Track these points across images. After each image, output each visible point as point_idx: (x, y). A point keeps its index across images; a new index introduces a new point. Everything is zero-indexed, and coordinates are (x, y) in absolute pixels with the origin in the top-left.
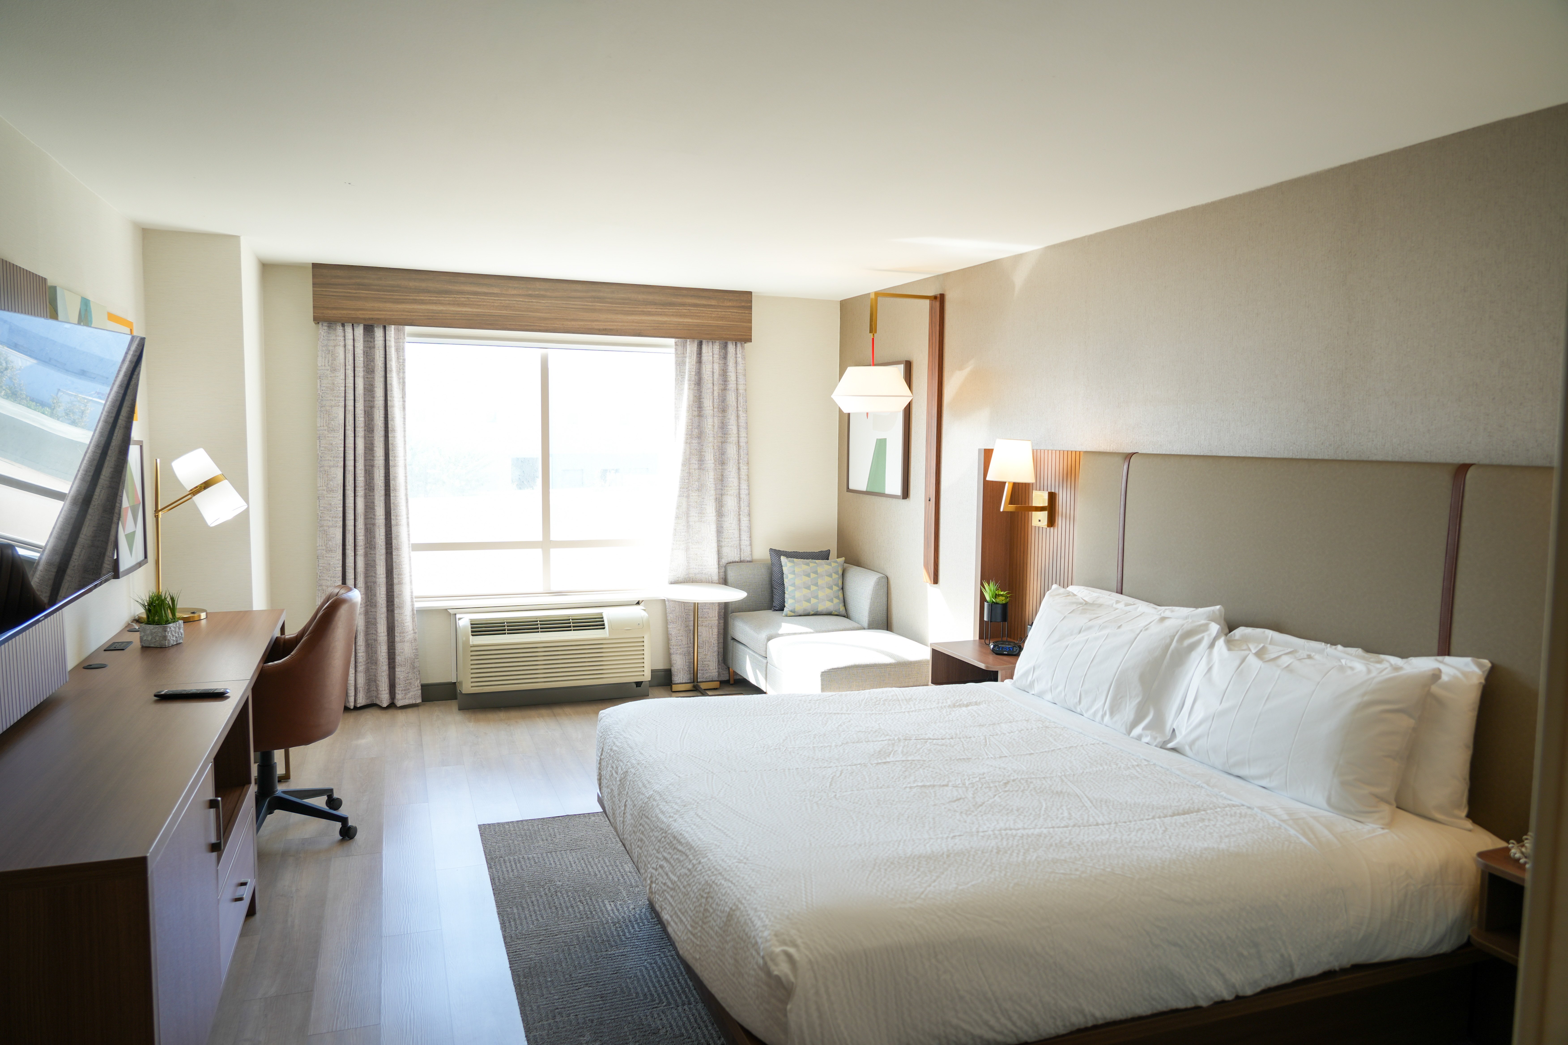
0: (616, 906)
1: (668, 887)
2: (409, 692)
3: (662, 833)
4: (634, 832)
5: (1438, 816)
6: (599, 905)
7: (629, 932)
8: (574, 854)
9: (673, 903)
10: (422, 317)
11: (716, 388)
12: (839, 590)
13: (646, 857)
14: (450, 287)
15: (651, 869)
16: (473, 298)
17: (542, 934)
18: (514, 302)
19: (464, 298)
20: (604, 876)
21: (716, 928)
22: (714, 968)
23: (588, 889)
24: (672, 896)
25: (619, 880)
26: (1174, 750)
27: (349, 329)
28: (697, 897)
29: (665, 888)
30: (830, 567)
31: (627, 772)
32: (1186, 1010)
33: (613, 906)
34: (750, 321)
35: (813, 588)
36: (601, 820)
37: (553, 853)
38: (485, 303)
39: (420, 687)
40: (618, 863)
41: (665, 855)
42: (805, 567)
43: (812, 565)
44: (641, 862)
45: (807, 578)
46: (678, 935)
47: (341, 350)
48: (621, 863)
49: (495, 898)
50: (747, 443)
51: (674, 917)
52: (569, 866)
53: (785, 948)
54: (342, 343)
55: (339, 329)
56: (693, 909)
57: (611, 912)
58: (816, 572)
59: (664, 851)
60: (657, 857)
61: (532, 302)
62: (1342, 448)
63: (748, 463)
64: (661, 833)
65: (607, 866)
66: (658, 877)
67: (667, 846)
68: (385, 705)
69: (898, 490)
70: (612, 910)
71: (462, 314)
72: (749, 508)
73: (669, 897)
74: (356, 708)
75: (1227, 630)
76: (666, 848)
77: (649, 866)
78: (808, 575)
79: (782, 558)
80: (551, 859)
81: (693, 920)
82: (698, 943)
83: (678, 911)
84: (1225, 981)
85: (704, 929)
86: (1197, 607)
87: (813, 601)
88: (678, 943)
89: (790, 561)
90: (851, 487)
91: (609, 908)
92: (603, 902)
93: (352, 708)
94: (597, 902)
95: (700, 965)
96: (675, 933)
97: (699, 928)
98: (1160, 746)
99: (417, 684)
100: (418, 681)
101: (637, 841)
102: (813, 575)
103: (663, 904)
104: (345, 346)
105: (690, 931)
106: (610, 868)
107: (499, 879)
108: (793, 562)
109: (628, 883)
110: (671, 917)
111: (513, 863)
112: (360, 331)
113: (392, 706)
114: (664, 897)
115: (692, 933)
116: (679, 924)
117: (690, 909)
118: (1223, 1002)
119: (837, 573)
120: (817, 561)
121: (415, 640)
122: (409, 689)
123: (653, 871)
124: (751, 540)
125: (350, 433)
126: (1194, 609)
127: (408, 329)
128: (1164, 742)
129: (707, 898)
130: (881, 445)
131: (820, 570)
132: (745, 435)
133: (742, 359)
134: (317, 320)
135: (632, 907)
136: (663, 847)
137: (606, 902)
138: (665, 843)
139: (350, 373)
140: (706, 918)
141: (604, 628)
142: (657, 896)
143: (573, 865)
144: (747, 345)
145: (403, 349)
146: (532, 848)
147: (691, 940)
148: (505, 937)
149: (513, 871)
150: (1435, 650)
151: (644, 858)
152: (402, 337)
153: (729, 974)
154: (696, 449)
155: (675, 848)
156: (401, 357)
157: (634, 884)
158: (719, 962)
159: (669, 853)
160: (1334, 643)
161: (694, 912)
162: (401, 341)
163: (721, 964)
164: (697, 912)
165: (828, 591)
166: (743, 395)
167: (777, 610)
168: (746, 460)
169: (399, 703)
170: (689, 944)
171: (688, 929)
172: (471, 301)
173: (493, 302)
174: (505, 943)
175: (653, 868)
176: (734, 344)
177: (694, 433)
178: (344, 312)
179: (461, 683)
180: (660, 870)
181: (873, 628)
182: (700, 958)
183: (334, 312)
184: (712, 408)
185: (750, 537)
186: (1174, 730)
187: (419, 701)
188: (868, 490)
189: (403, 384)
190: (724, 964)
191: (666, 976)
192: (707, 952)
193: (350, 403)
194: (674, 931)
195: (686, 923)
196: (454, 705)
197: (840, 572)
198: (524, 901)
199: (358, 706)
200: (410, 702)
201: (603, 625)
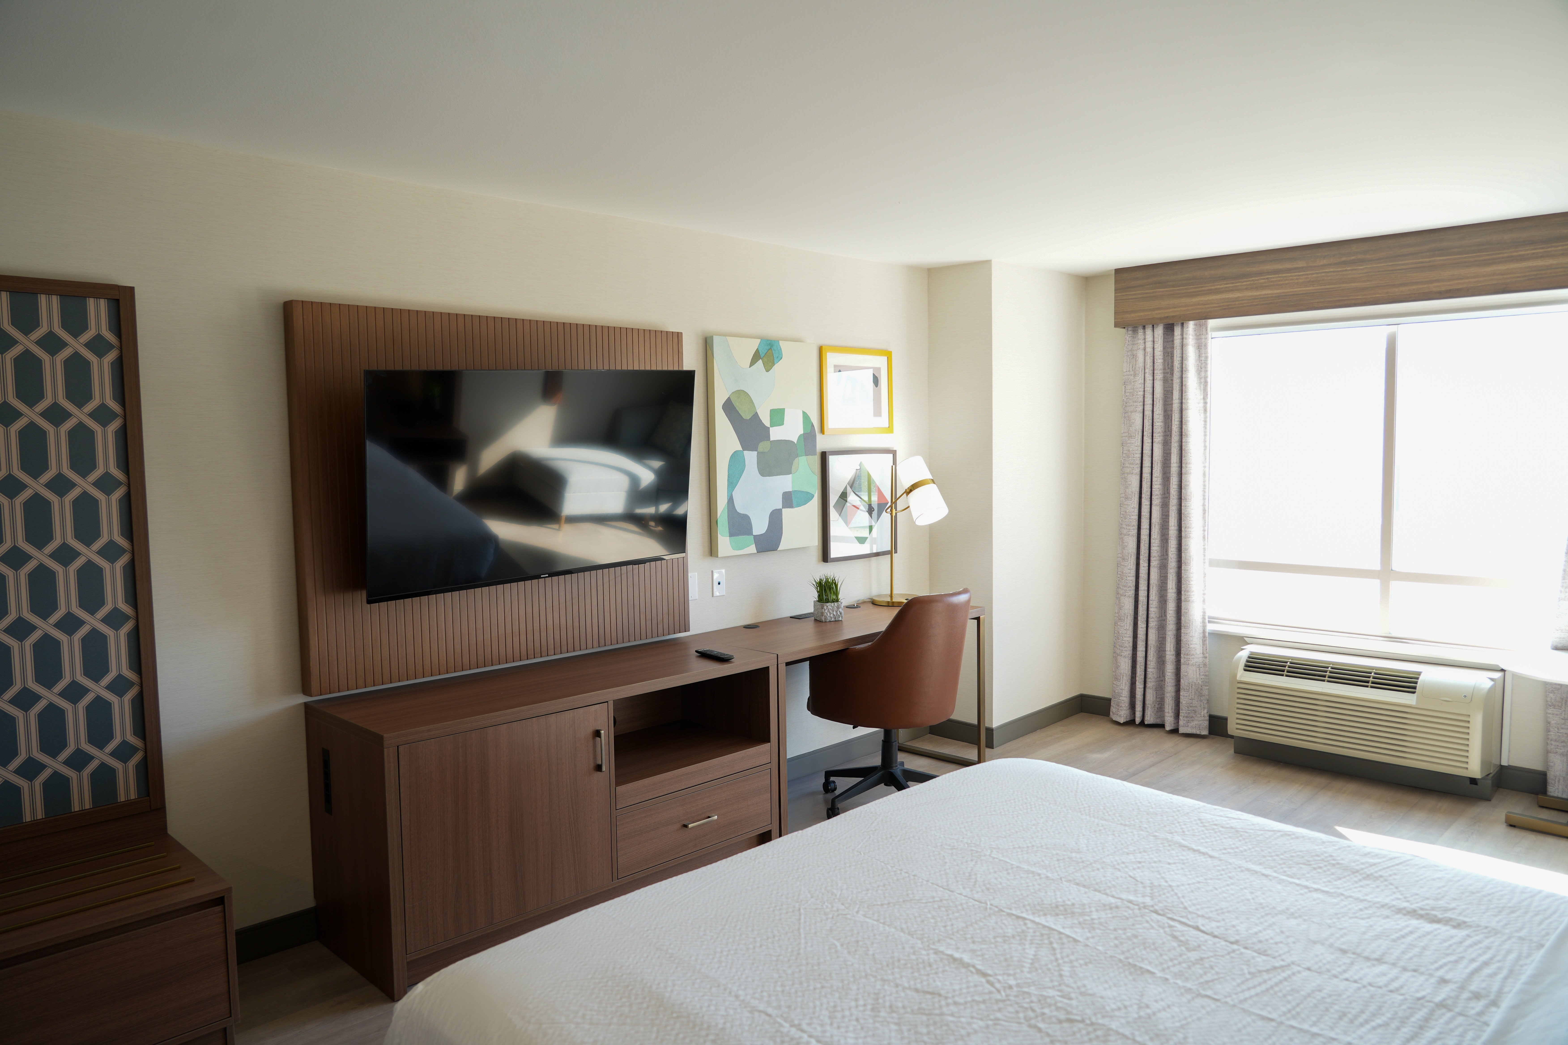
2: (1193, 721)
10: (1218, 309)
14: (1248, 269)
16: (1273, 278)
18: (1323, 274)
19: (1264, 279)
27: (1149, 331)
38: (1287, 282)
39: (1208, 718)
47: (1140, 354)
54: (1142, 347)
55: (1141, 331)
61: (1346, 270)
68: (1170, 729)
71: (1261, 298)
93: (1138, 723)
99: (1204, 714)
100: (1206, 711)
104: (1145, 350)
112: (1159, 331)
113: (1175, 731)
121: (1205, 665)
122: (1192, 717)
125: (1148, 440)
127: (1212, 323)
134: (1116, 325)
139: (1149, 377)
141: (1414, 693)
145: (1206, 346)
152: (1204, 332)
156: (1203, 355)
162: (1203, 337)
169: (1182, 729)
172: (1272, 281)
173: (1297, 279)
178: (1142, 314)
183: (1133, 315)
187: (1205, 732)
189: (1204, 383)
193: (1148, 408)
196: (1232, 745)
199: (1146, 723)
200: (1194, 731)
201: (1415, 688)
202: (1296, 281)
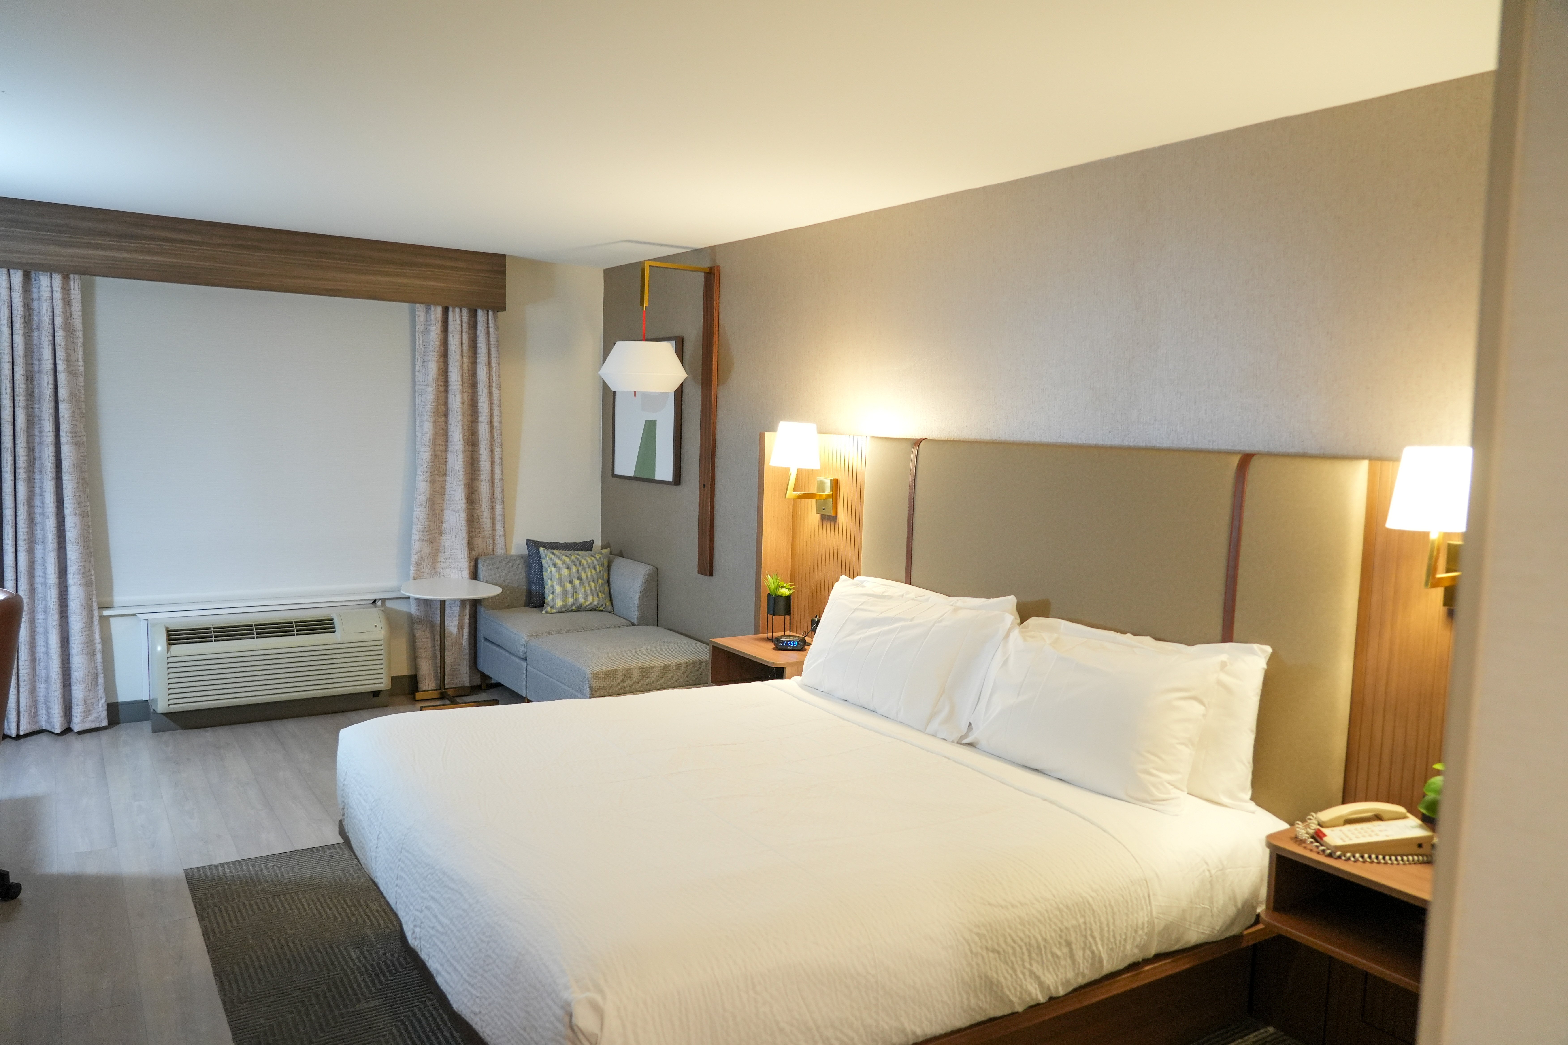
0: (362, 952)
1: (437, 931)
2: (90, 714)
3: (428, 869)
4: (391, 868)
5: (1225, 800)
6: (342, 953)
7: (381, 982)
8: (307, 896)
9: (444, 950)
10: (100, 265)
11: (465, 360)
12: (604, 584)
13: (407, 897)
14: (137, 231)
15: (414, 911)
16: (166, 246)
17: (272, 994)
18: (220, 253)
20: (346, 919)
21: (502, 976)
22: (499, 1023)
23: (327, 935)
24: (442, 942)
25: (364, 921)
26: (971, 745)
27: (3, 276)
28: (475, 942)
29: (432, 932)
30: (594, 559)
31: (379, 799)
32: (1003, 1017)
33: (359, 952)
34: (504, 287)
35: (576, 582)
36: (338, 853)
37: (282, 896)
38: (182, 253)
39: (105, 708)
40: (362, 902)
41: (432, 893)
42: (567, 559)
43: (574, 556)
44: (400, 903)
45: (570, 572)
46: (451, 987)
48: (365, 902)
49: (210, 956)
50: (500, 422)
51: (446, 965)
52: (301, 909)
53: (588, 994)
56: (470, 955)
57: (356, 961)
58: (579, 565)
59: (431, 889)
60: (422, 898)
61: (242, 254)
62: (1129, 437)
63: (501, 445)
64: (426, 869)
65: (349, 907)
66: (423, 920)
67: (435, 884)
68: (58, 731)
69: (669, 477)
70: (358, 958)
72: (503, 494)
73: (439, 943)
74: (19, 737)
75: (1019, 621)
76: (434, 886)
77: (411, 907)
78: (571, 568)
79: (542, 550)
80: (279, 904)
81: (471, 969)
82: (478, 994)
83: (451, 960)
84: (1041, 984)
85: (485, 978)
86: (988, 597)
87: (577, 596)
88: (452, 996)
89: (549, 553)
90: (617, 472)
91: (354, 956)
92: (346, 949)
93: (14, 735)
94: (339, 950)
95: (481, 1020)
96: (447, 983)
97: (479, 977)
98: (956, 742)
99: (102, 703)
100: (104, 701)
101: (395, 879)
102: (575, 568)
103: (431, 950)
105: (467, 981)
106: (353, 909)
107: (214, 933)
108: (553, 553)
109: (376, 924)
110: (442, 965)
111: (231, 913)
112: (17, 276)
113: (67, 731)
114: (432, 943)
115: (469, 984)
116: (453, 974)
117: (467, 956)
118: (1038, 1005)
119: (602, 565)
120: (580, 553)
122: (90, 710)
123: (418, 913)
124: (504, 530)
125: (7, 403)
126: (987, 599)
128: (961, 737)
129: (488, 942)
130: (650, 428)
131: (583, 562)
132: (499, 414)
133: (495, 328)
135: (381, 952)
136: (429, 886)
137: (350, 949)
138: (433, 881)
139: (6, 329)
140: (488, 965)
141: (334, 632)
142: (423, 943)
143: (307, 908)
144: (500, 314)
146: (254, 892)
147: (469, 991)
148: (224, 1003)
149: (231, 921)
150: (1219, 637)
151: (404, 898)
153: (518, 1029)
154: (443, 429)
155: (445, 886)
157: (383, 925)
158: (505, 1015)
159: (438, 892)
160: (1124, 632)
161: (472, 959)
163: (508, 1018)
164: (476, 959)
165: (592, 585)
166: (496, 369)
167: (535, 607)
168: (500, 441)
169: (77, 726)
170: (466, 996)
171: (465, 979)
172: (166, 249)
173: (193, 252)
174: (226, 1010)
175: (417, 910)
176: (485, 312)
177: (440, 410)
179: (155, 701)
180: (426, 912)
181: (642, 624)
182: (480, 1012)
184: (460, 383)
185: (504, 527)
186: (970, 724)
187: (105, 723)
188: (636, 476)
190: (512, 1017)
191: (428, 1030)
192: (490, 1004)
193: (7, 366)
194: (446, 982)
195: (462, 972)
196: (147, 726)
197: (606, 564)
198: (247, 957)
199: (22, 733)
200: (93, 726)
201: (334, 628)
202: (192, 254)
